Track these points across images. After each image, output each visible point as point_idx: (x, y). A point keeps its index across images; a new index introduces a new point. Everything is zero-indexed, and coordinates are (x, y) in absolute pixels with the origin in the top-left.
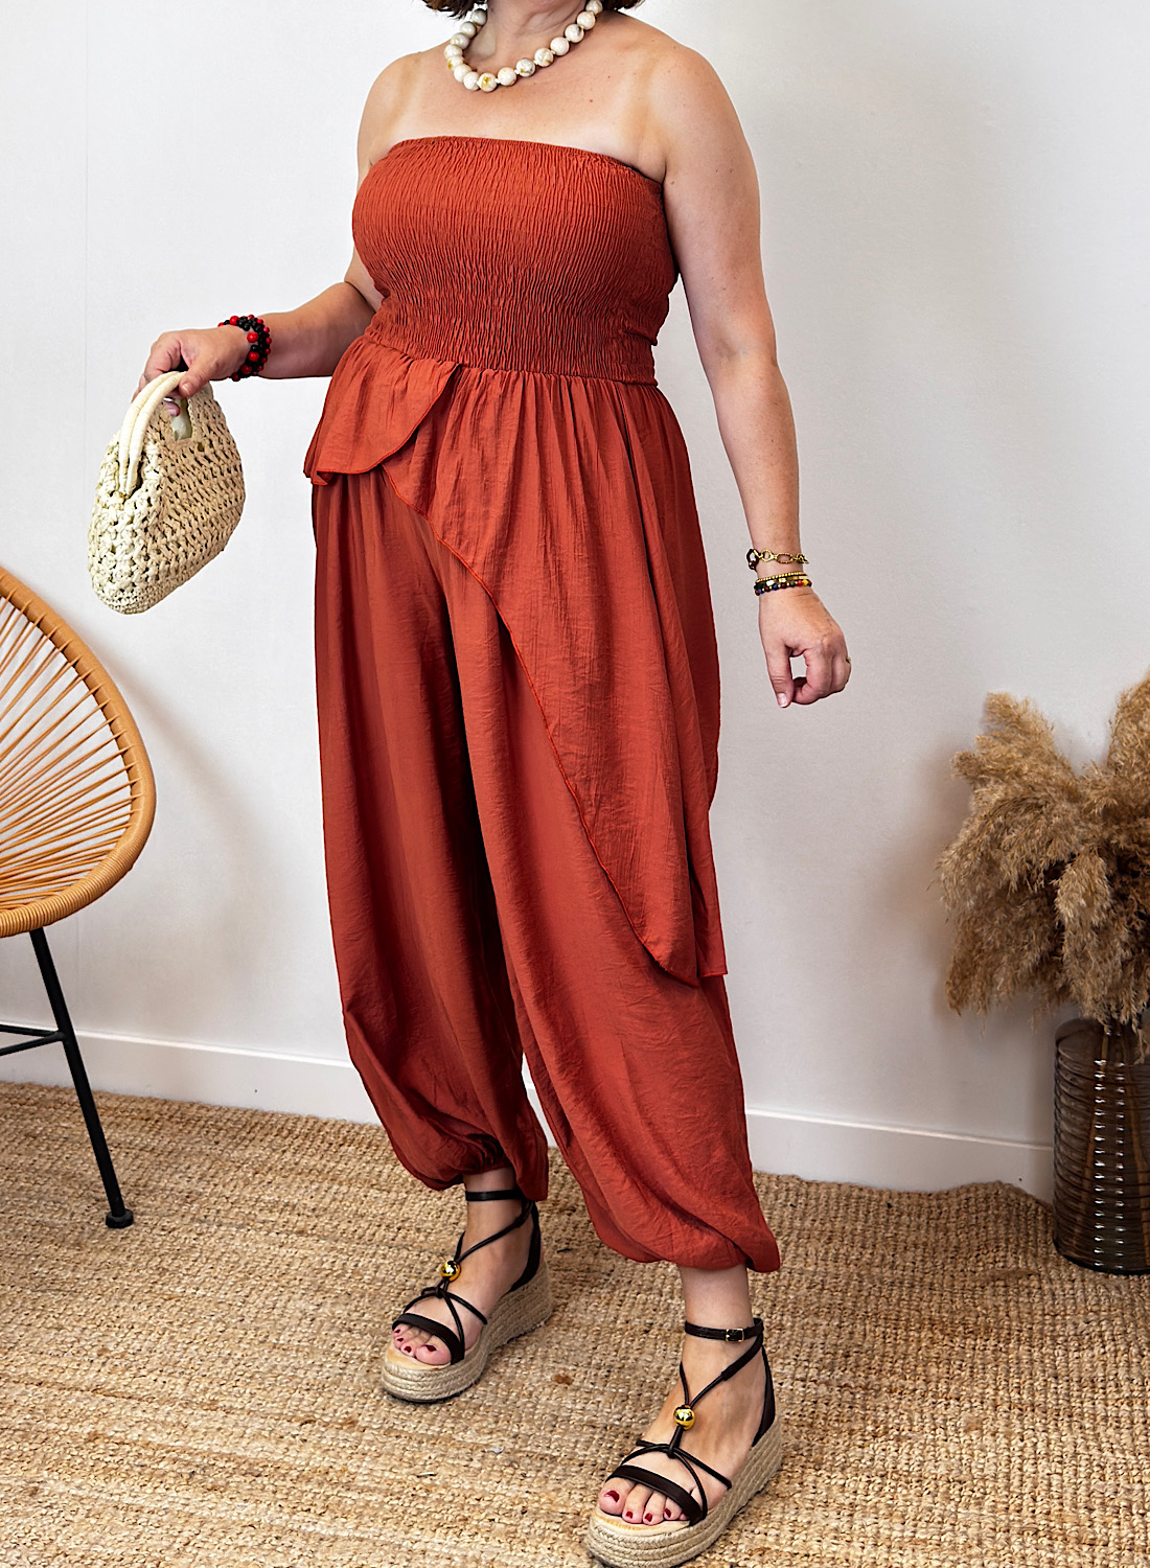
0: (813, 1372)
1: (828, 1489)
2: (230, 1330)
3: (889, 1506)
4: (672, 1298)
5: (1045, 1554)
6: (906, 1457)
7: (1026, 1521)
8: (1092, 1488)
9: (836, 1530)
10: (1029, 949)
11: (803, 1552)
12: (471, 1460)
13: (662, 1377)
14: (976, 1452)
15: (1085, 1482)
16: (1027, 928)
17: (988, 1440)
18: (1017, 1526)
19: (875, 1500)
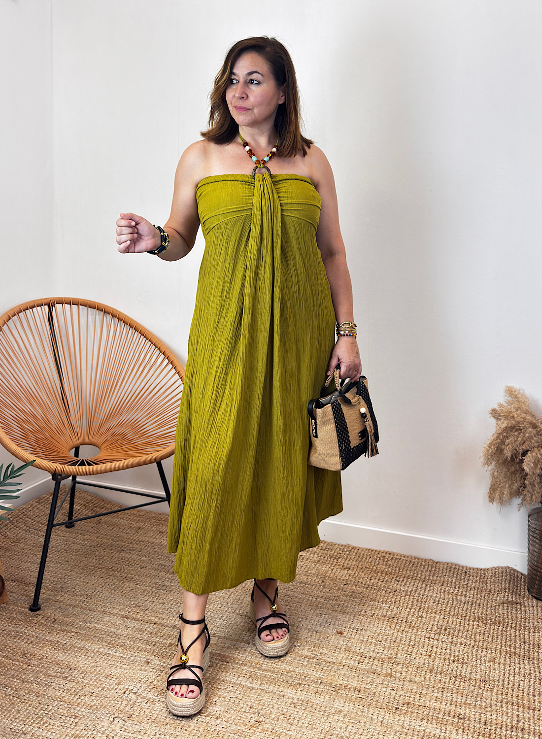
0: (432, 635)
1: (435, 681)
2: (223, 607)
3: (457, 689)
4: (382, 604)
5: (516, 713)
6: (465, 670)
7: (509, 699)
8: (535, 687)
9: (437, 697)
10: (516, 482)
11: (423, 705)
12: (304, 662)
13: (377, 634)
14: (492, 670)
15: (533, 685)
16: (516, 474)
17: (497, 666)
18: (505, 700)
19: (452, 686)
